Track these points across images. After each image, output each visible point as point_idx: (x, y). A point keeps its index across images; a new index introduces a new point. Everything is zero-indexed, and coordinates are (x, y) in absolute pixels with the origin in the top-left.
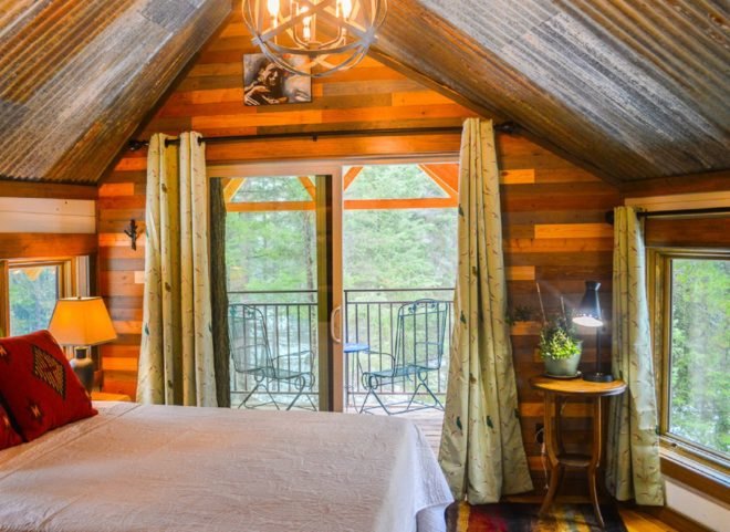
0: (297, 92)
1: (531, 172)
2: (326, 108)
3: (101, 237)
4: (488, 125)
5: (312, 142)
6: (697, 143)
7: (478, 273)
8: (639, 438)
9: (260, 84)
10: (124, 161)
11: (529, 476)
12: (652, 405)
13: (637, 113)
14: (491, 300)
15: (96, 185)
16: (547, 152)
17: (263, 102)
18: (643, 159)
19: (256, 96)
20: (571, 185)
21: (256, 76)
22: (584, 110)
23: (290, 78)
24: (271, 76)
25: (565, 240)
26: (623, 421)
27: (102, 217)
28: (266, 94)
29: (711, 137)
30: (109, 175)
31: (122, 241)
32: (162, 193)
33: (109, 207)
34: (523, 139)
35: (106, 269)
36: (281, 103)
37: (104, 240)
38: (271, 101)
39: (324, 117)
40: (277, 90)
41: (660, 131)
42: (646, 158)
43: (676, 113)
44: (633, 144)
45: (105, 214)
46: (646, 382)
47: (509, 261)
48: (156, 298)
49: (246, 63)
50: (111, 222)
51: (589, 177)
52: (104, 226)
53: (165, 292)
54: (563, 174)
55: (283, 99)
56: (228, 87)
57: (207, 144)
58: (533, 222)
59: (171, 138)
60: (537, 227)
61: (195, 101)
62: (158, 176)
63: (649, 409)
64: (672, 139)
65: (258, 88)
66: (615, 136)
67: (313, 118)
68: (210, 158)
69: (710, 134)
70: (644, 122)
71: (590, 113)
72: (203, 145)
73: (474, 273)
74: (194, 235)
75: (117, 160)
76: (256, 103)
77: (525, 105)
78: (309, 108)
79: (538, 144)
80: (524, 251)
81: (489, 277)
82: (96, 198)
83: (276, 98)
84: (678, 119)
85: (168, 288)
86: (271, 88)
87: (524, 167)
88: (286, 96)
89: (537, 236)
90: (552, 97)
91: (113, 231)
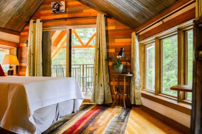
0: (62, 10)
1: (114, 27)
2: (69, 13)
3: (20, 44)
4: (103, 15)
5: (65, 21)
6: (142, 11)
7: (99, 50)
8: (136, 88)
9: (55, 8)
10: (26, 27)
11: (112, 99)
12: (139, 80)
13: (128, 5)
14: (102, 56)
15: (20, 32)
16: (118, 22)
17: (55, 13)
18: (135, 20)
19: (54, 11)
20: (124, 30)
21: (54, 7)
22: (120, 7)
23: (61, 7)
24: (57, 7)
25: (122, 42)
26: (133, 84)
27: (21, 40)
28: (56, 11)
29: (144, 9)
30: (23, 30)
31: (25, 45)
32: (32, 33)
33: (22, 37)
34: (112, 19)
35: (21, 51)
36: (59, 13)
37: (21, 45)
38: (57, 12)
39: (68, 15)
40: (58, 10)
41: (135, 10)
42: (136, 19)
43: (135, 3)
44: (132, 16)
45: (22, 39)
46: (138, 74)
47: (108, 47)
48: (30, 57)
49: (52, 4)
50: (23, 41)
51: (128, 28)
52: (21, 41)
53: (31, 55)
54: (122, 27)
55: (59, 12)
56: (48, 10)
57: (43, 22)
58: (114, 39)
59: (35, 21)
60: (116, 40)
61: (41, 13)
62: (31, 29)
63: (138, 81)
64: (138, 12)
65: (54, 9)
66: (128, 14)
67: (66, 16)
68: (44, 26)
69: (143, 8)
70: (131, 8)
71: (121, 8)
72: (42, 23)
73: (98, 49)
74: (38, 42)
75: (24, 27)
76: (53, 13)
77: (110, 9)
78: (65, 14)
79: (116, 20)
80: (113, 45)
81: (102, 50)
82: (20, 35)
83: (58, 11)
84: (136, 5)
85: (32, 54)
86: (57, 9)
87: (113, 25)
88: (60, 11)
89: (115, 42)
90: (113, 5)
91: (23, 43)
